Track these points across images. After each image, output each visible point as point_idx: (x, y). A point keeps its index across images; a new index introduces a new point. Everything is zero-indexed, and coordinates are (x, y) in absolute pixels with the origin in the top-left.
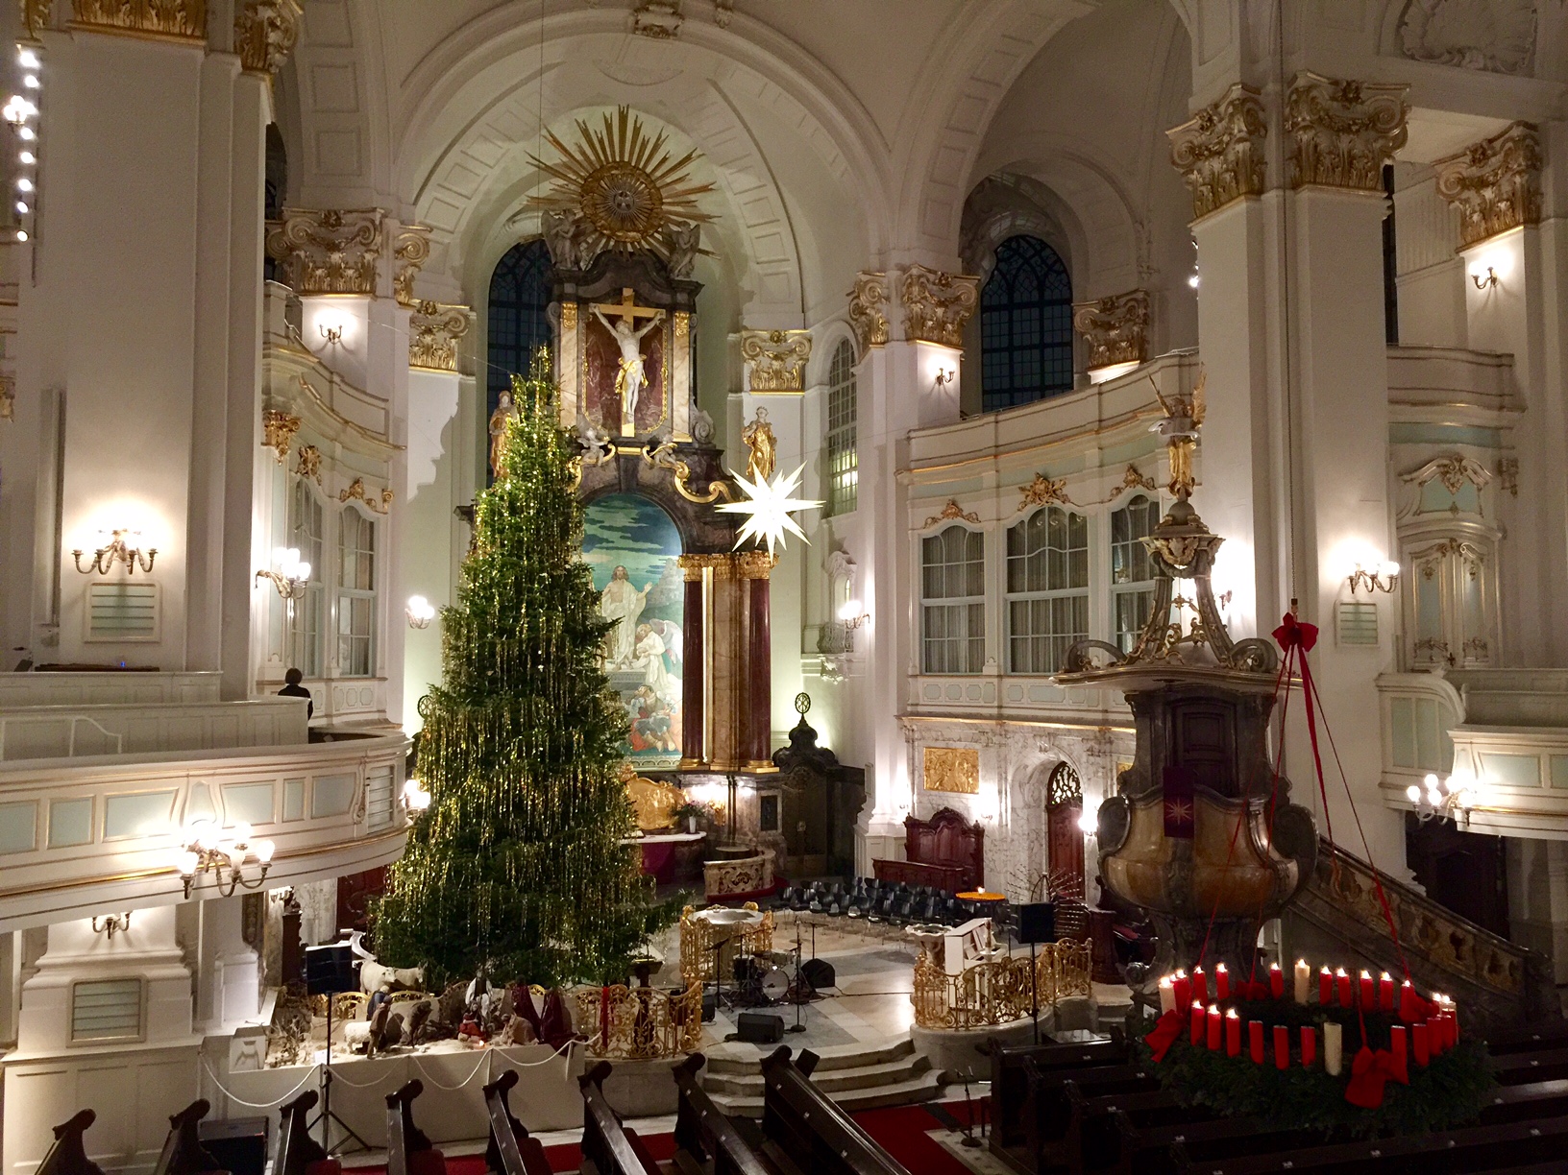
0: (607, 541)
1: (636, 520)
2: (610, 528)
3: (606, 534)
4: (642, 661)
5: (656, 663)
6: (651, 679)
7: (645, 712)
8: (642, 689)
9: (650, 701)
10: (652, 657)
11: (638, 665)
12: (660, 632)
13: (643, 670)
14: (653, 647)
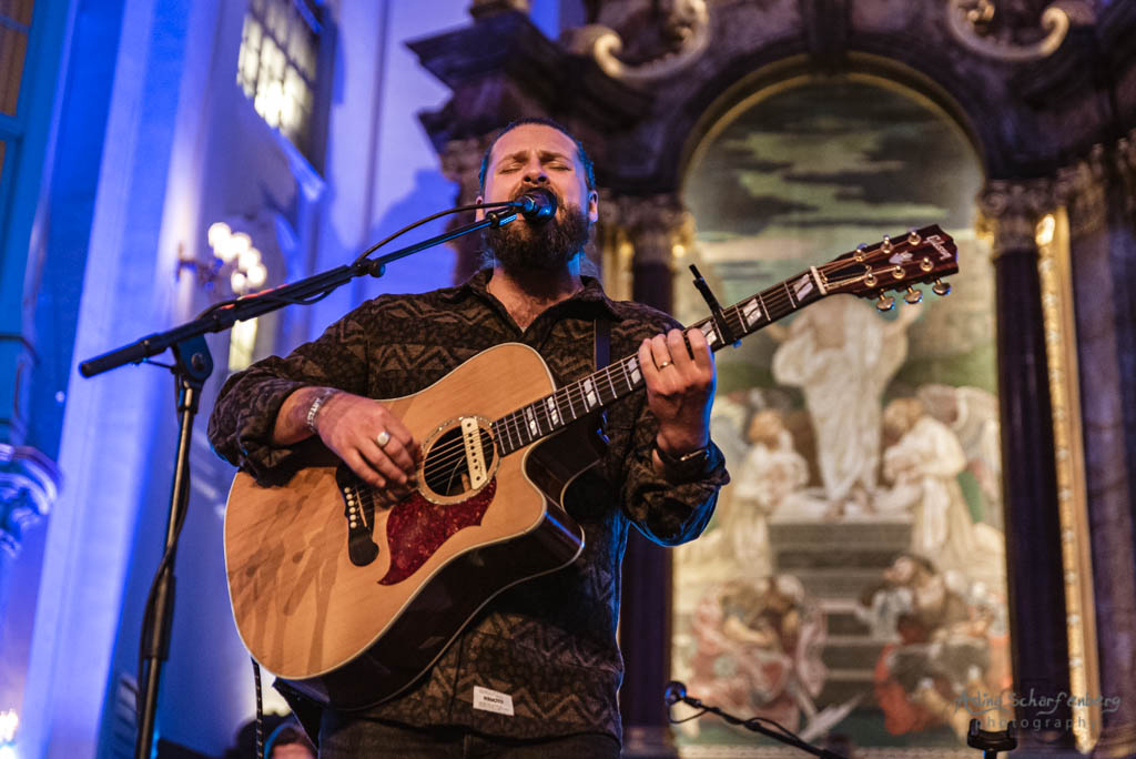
0: (803, 208)
1: (874, 157)
2: (811, 179)
3: (798, 193)
4: (902, 494)
5: (939, 500)
6: (928, 540)
7: (916, 626)
8: (904, 568)
9: (929, 597)
10: (929, 484)
11: (892, 505)
12: (950, 418)
13: (905, 518)
14: (930, 457)
